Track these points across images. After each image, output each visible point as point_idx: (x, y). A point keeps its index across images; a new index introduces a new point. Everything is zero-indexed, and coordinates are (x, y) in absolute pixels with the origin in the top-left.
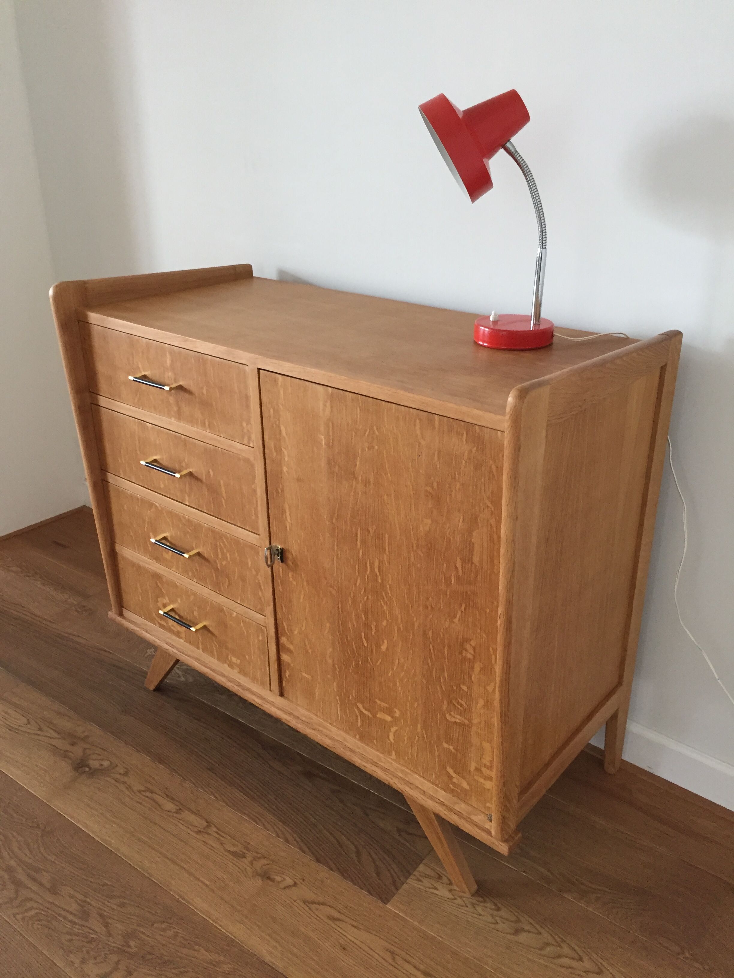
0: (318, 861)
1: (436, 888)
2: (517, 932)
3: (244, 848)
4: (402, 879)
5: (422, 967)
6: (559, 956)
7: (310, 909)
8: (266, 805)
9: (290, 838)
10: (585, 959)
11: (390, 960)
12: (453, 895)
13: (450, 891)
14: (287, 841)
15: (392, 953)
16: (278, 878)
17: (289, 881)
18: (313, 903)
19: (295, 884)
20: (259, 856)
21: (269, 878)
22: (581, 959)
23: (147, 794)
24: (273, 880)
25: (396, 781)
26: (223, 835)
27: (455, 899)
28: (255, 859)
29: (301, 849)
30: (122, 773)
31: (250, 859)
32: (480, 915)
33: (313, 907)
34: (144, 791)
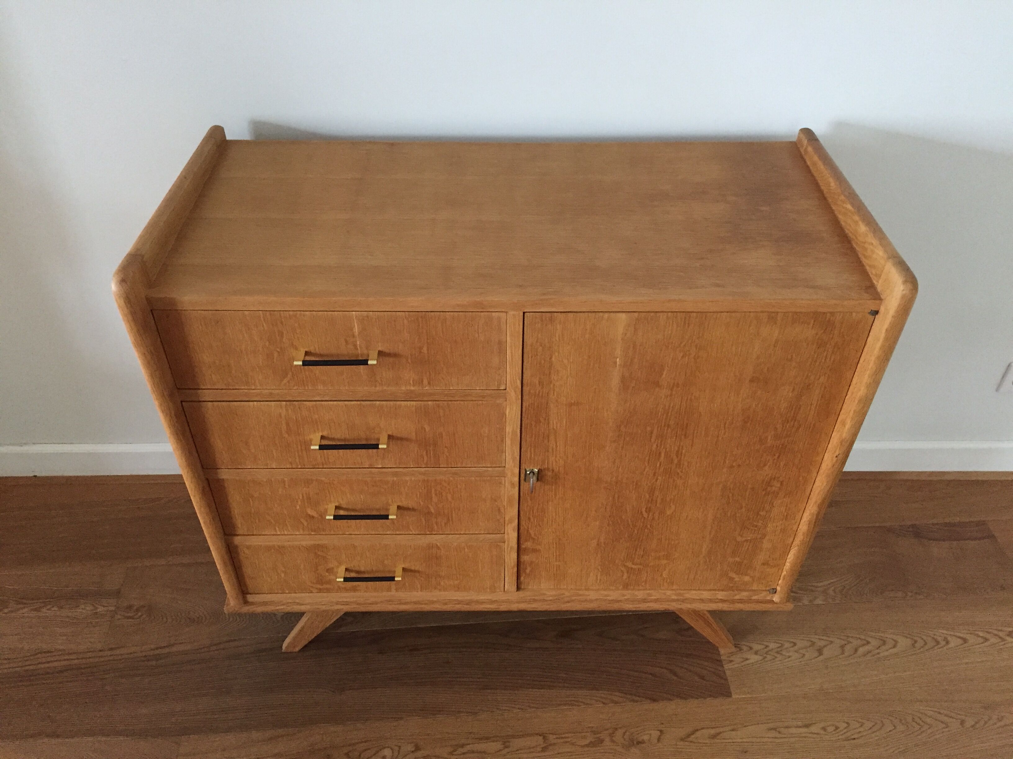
0: (654, 700)
1: (747, 659)
2: (820, 652)
3: (595, 734)
4: (720, 668)
5: (800, 723)
6: (856, 650)
7: (691, 742)
8: (566, 685)
9: (616, 699)
10: (870, 640)
11: (778, 735)
12: (761, 656)
13: (756, 653)
14: (616, 703)
15: (774, 729)
16: (646, 738)
17: (656, 734)
18: (689, 736)
19: (661, 731)
20: (611, 731)
21: (639, 743)
22: (868, 643)
23: (461, 750)
24: (643, 742)
25: (674, 604)
26: (567, 735)
27: (765, 657)
28: (611, 735)
29: (634, 701)
30: (413, 749)
31: (607, 739)
32: (789, 657)
33: (692, 738)
34: (455, 751)
